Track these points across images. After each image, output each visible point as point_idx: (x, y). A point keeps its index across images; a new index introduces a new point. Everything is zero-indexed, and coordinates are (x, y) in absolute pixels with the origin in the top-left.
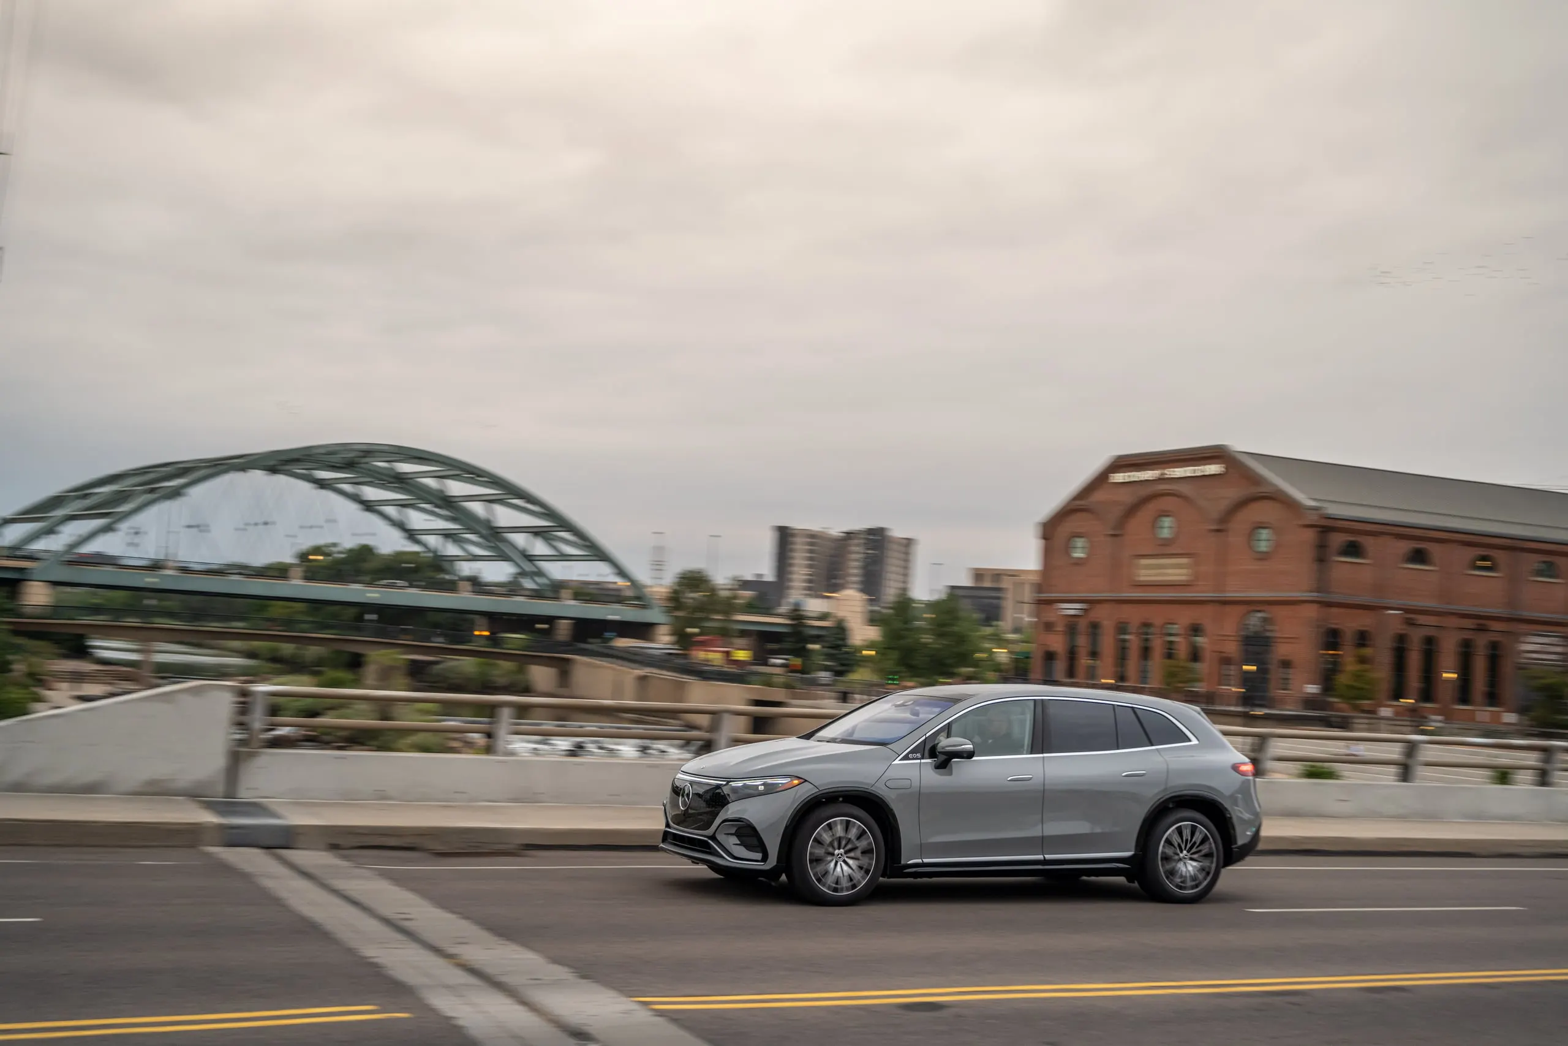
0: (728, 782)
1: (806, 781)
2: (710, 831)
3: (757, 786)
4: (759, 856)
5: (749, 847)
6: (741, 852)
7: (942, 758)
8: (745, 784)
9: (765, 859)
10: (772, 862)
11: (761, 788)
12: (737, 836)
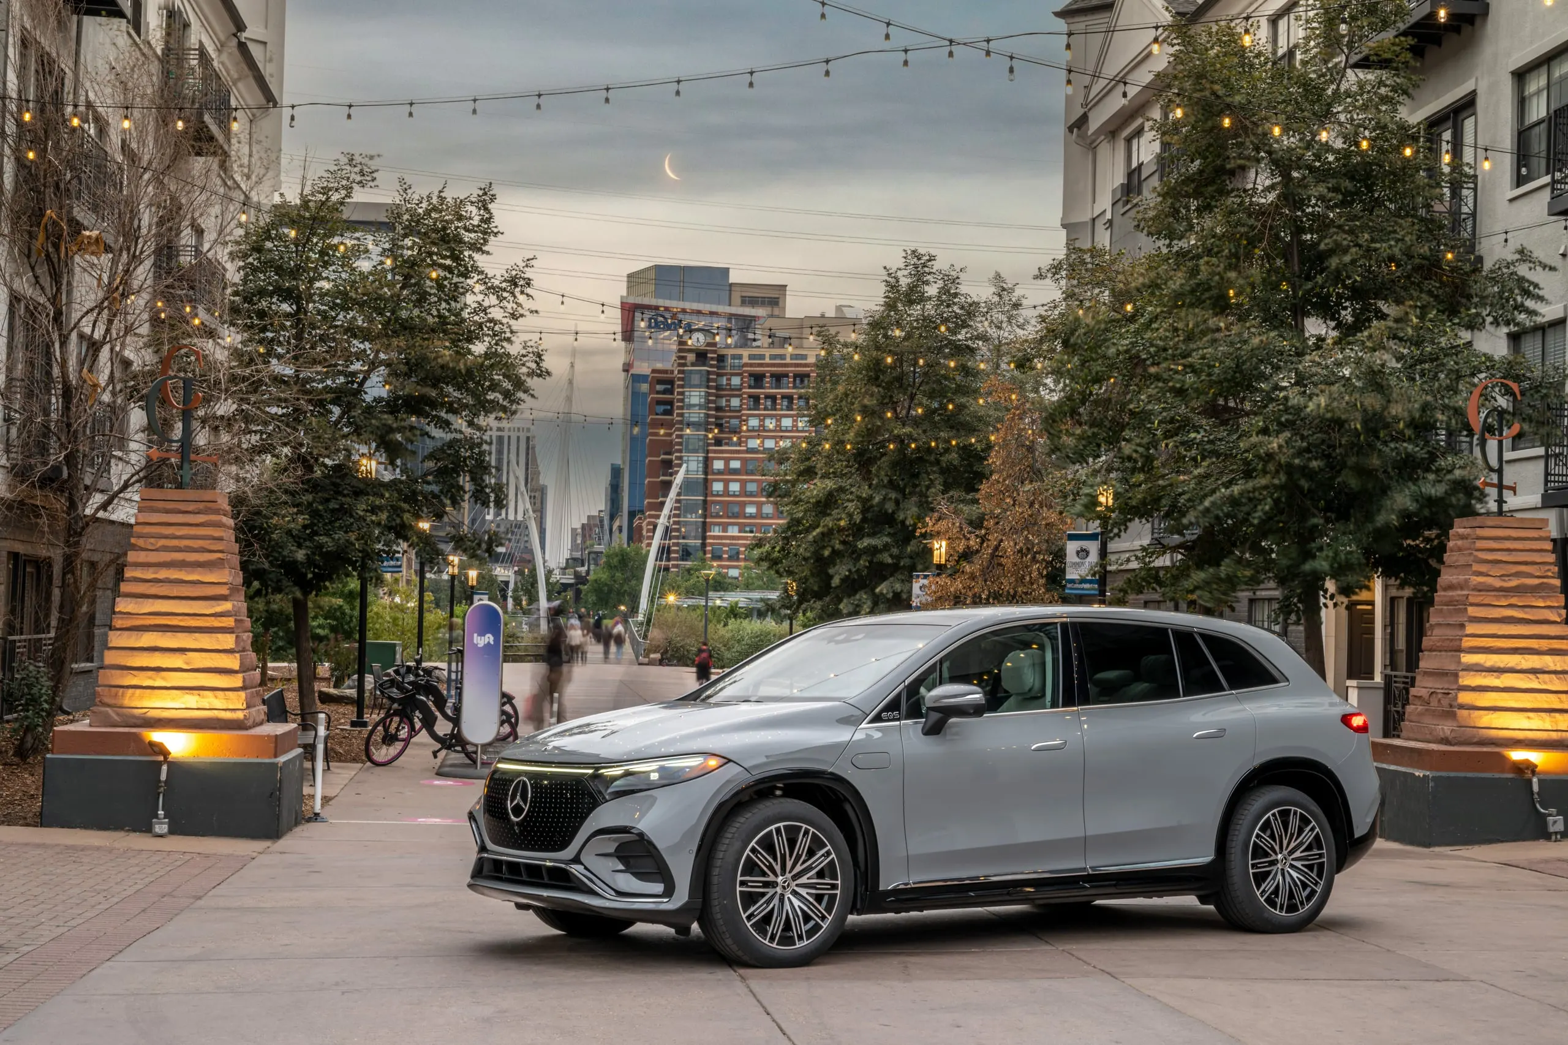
0: (597, 769)
1: (730, 761)
2: (569, 853)
3: (648, 773)
4: (659, 888)
5: (641, 876)
6: (627, 882)
7: (935, 716)
8: (627, 770)
9: (669, 892)
10: (681, 896)
11: (654, 776)
12: (620, 858)
